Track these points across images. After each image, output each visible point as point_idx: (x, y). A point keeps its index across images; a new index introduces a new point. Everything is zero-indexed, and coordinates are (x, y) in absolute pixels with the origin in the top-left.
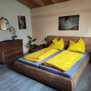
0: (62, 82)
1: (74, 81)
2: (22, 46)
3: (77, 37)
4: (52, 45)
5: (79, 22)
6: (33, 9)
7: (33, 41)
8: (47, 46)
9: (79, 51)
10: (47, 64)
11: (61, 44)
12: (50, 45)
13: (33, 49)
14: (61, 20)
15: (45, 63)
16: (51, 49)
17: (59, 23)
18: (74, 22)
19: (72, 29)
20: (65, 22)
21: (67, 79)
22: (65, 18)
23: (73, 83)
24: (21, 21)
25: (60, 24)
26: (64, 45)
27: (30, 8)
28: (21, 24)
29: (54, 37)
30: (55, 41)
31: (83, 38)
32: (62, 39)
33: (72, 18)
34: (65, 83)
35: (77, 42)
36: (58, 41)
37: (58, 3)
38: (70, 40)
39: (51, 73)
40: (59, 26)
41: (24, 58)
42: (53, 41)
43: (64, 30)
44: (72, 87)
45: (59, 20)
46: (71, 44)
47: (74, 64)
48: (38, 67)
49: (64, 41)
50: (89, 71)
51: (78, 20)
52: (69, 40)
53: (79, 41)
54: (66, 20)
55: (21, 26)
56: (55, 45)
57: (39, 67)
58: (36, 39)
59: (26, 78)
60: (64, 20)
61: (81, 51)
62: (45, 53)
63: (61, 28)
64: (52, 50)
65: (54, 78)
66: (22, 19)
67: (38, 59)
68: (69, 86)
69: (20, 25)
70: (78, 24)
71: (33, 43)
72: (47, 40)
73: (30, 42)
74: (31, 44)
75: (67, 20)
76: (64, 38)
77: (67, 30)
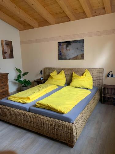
0: (61, 129)
1: (76, 126)
2: (8, 82)
3: (82, 69)
4: (50, 80)
5: (83, 49)
6: (23, 31)
7: (23, 75)
8: (43, 81)
9: (85, 87)
10: (40, 104)
11: (61, 79)
12: (47, 80)
13: (23, 86)
14: (60, 47)
15: (37, 103)
16: (48, 85)
17: (58, 50)
18: (77, 49)
19: (76, 58)
20: (66, 49)
21: (67, 123)
22: (66, 44)
23: (75, 128)
24: (5, 47)
25: (60, 51)
26: (65, 80)
27: (20, 30)
28: (6, 51)
29: (52, 70)
30: (53, 74)
31: (89, 70)
32: (63, 71)
33: (75, 43)
34: (65, 130)
35: (83, 75)
36: (57, 74)
37: (56, 23)
38: (74, 73)
39: (46, 117)
40: (59, 55)
41: (9, 98)
42: (51, 74)
43: (65, 59)
44: (74, 135)
45: (58, 47)
46: (74, 78)
47: (78, 103)
48: (28, 110)
49: (65, 74)
50: (99, 113)
51: (83, 46)
52: (72, 73)
53: (84, 74)
54: (67, 47)
55: (5, 55)
56: (54, 80)
57: (30, 110)
58: (27, 73)
59: (11, 127)
60: (65, 46)
61: (88, 87)
62: (39, 90)
63: (61, 57)
64: (50, 86)
65: (50, 123)
66: (7, 45)
67: (29, 98)
68: (69, 134)
69: (4, 53)
70: (83, 51)
71: (23, 79)
72: (43, 73)
73: (19, 76)
74: (21, 79)
75: (69, 46)
76: (65, 70)
77: (69, 59)
